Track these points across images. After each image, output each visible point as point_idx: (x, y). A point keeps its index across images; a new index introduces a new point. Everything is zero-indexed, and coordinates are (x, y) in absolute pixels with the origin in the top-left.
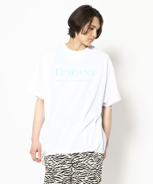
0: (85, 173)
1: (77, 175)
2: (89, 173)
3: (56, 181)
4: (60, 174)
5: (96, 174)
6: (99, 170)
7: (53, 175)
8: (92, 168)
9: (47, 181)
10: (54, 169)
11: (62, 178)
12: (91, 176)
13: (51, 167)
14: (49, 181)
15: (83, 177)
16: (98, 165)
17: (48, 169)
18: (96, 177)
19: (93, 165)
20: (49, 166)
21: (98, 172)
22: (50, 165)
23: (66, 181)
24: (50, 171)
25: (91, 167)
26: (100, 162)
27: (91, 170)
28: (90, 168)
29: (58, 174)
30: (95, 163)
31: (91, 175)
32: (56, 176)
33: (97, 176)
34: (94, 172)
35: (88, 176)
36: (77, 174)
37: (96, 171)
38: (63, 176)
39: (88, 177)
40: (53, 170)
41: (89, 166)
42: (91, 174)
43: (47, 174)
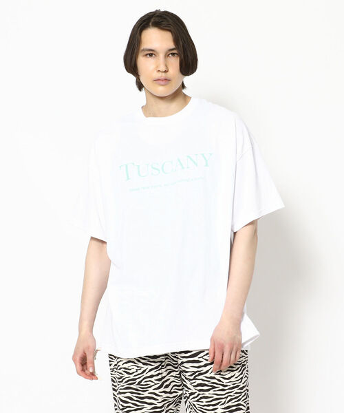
0: (216, 397)
1: (198, 401)
2: (227, 397)
3: (146, 405)
4: (157, 392)
5: (240, 399)
6: (244, 389)
7: (140, 394)
8: (232, 386)
9: (123, 409)
10: (141, 382)
11: (160, 399)
12: (230, 404)
13: (132, 377)
14: (130, 407)
15: (211, 408)
16: (242, 378)
17: (126, 382)
18: (240, 405)
19: (233, 379)
21: (243, 394)
22: (130, 372)
24: (132, 386)
25: (228, 384)
26: (245, 372)
27: (230, 391)
28: (227, 386)
29: (151, 390)
30: (237, 373)
31: (231, 400)
32: (146, 394)
33: (243, 403)
34: (236, 393)
35: (223, 404)
36: (196, 399)
37: (239, 391)
38: (163, 394)
39: (223, 406)
40: (139, 384)
41: (225, 381)
42: (229, 398)
43: (124, 393)
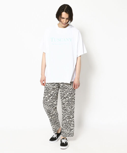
0: (67, 91)
7: (48, 91)
10: (49, 88)
14: (46, 94)
18: (72, 93)
20: (46, 86)
23: (54, 94)
25: (70, 88)
